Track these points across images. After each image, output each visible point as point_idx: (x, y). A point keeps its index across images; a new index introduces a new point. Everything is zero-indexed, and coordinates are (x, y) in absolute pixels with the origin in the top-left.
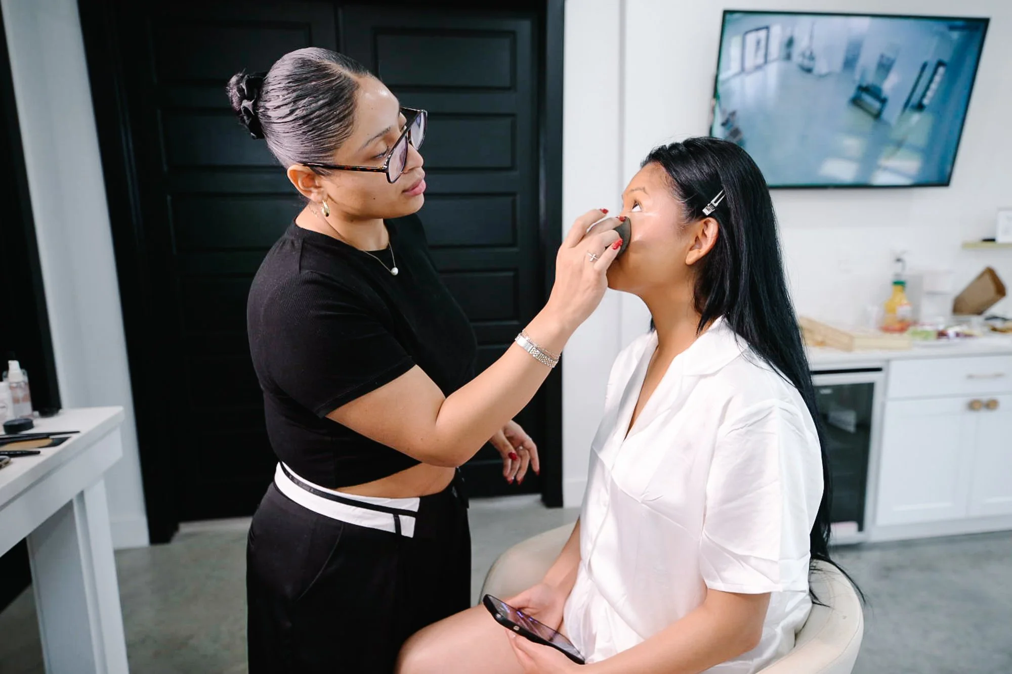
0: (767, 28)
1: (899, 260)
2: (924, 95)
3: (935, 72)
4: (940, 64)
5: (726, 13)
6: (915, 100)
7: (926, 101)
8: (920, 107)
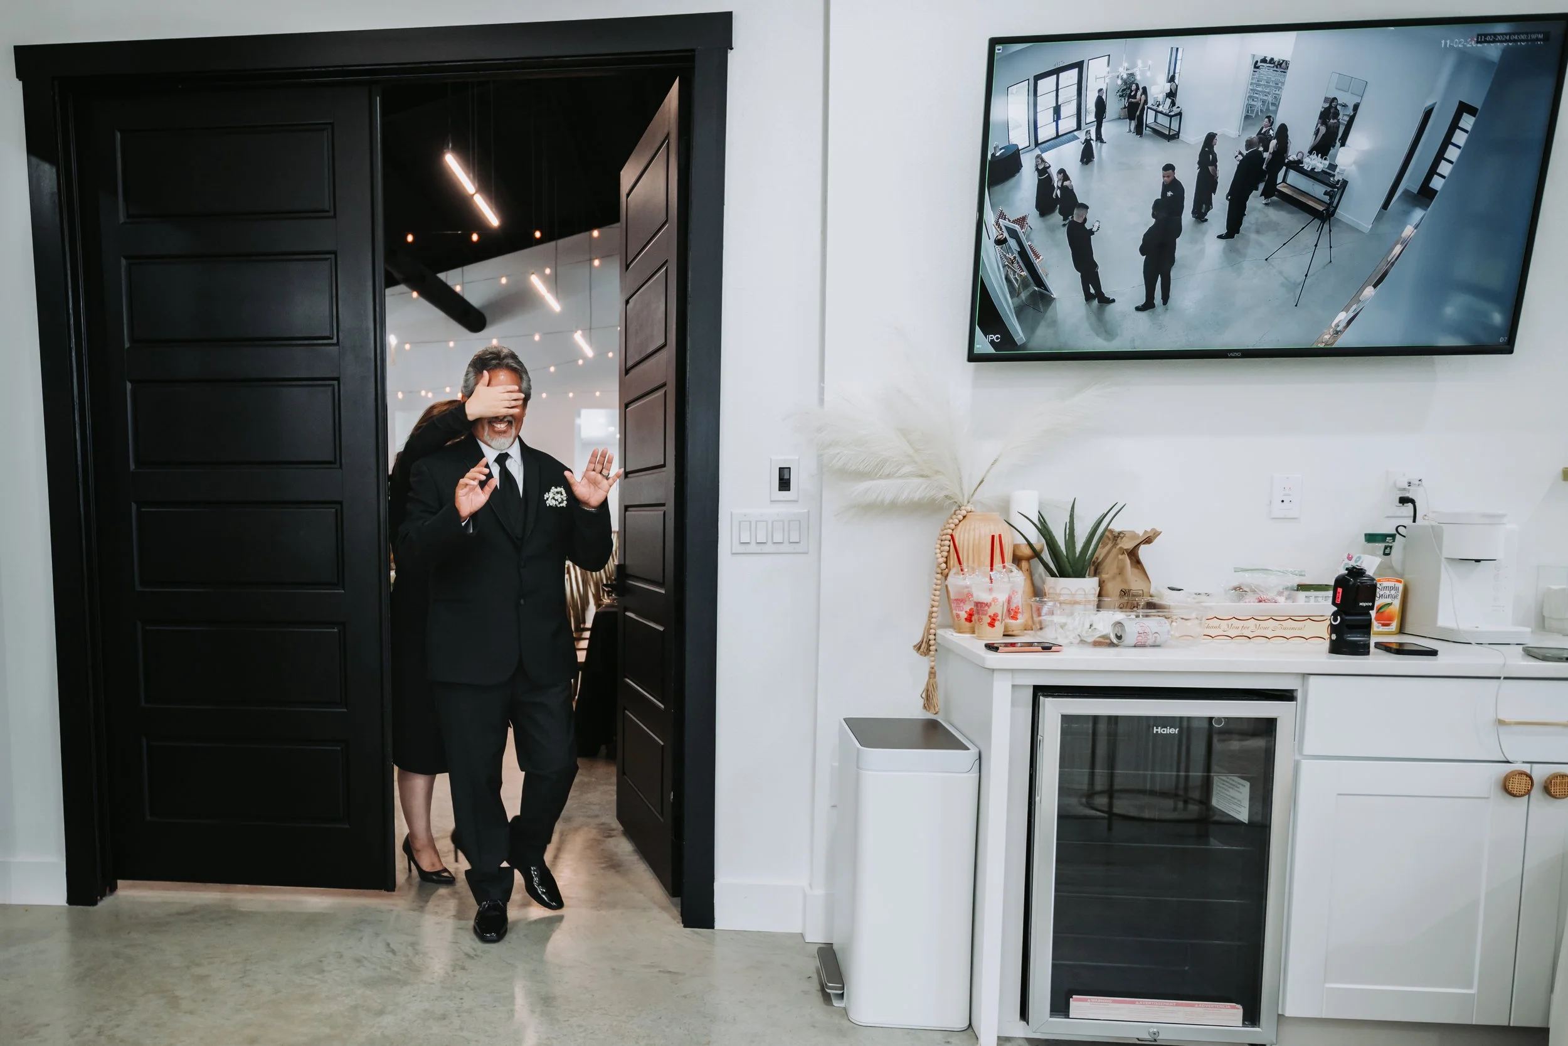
0: (1079, 65)
1: (1404, 500)
2: (1433, 171)
3: (1454, 126)
4: (1464, 108)
5: (994, 42)
6: (1411, 182)
7: (1437, 183)
8: (1425, 195)
